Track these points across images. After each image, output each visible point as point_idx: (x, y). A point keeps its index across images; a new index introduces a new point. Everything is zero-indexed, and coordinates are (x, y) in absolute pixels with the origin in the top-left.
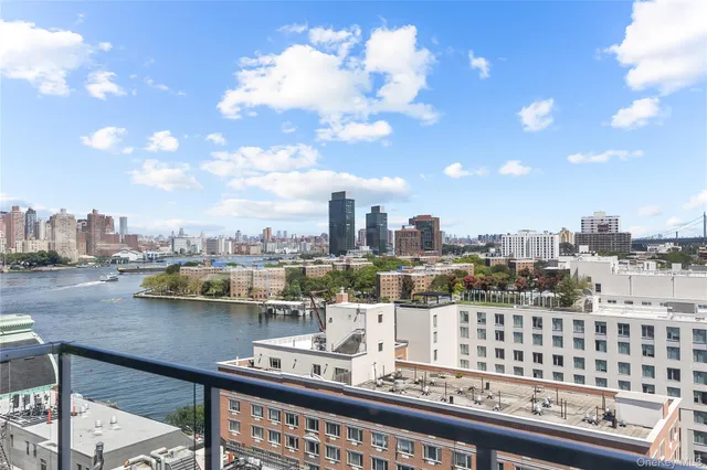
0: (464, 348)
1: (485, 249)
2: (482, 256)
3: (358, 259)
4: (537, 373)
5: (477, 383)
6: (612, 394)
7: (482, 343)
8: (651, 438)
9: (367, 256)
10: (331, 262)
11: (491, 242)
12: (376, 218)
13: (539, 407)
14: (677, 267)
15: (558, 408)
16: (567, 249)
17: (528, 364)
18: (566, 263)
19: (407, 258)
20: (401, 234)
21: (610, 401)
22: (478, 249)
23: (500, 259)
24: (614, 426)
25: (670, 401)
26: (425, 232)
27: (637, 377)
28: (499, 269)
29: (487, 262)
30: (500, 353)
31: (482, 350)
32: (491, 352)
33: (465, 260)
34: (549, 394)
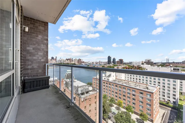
0: (125, 77)
1: (130, 64)
2: (129, 65)
3: (112, 65)
4: (136, 81)
5: (127, 82)
6: (148, 85)
7: (128, 76)
8: (154, 91)
9: (113, 64)
10: (108, 65)
11: (131, 63)
12: (114, 59)
13: (136, 86)
14: (160, 67)
15: (139, 86)
16: (143, 64)
17: (135, 80)
18: (142, 66)
19: (118, 65)
20: (118, 62)
21: (147, 86)
22: (129, 64)
23: (132, 65)
24: (148, 89)
25: (158, 87)
26: (121, 61)
27: (153, 83)
28: (132, 66)
29: (130, 66)
30: (131, 78)
31: (128, 78)
32: (129, 78)
33: (127, 65)
34: (138, 84)
